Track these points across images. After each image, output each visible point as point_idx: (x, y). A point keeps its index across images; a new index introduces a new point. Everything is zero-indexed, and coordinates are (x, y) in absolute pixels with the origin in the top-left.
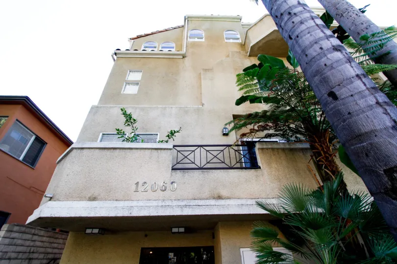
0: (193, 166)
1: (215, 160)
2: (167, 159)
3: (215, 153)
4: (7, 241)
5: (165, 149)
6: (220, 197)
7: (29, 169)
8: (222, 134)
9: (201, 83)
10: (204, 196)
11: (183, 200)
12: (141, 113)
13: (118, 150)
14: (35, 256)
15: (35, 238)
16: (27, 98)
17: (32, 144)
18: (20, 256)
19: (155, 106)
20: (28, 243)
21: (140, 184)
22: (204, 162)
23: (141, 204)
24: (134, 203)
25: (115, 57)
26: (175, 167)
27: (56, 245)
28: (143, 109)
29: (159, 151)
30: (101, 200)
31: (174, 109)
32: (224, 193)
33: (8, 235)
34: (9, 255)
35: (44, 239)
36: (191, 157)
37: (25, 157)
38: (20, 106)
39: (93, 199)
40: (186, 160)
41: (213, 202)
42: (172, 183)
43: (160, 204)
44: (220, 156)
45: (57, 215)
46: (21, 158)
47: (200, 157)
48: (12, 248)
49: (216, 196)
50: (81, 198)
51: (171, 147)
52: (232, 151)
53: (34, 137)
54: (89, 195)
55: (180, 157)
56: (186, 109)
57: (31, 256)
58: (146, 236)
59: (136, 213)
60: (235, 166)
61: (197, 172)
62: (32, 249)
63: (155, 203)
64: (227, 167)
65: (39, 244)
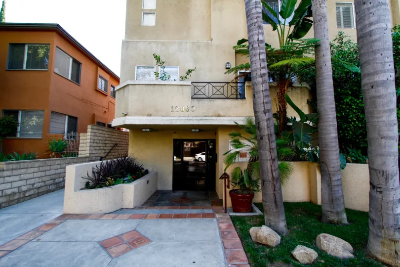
0: (205, 96)
1: (218, 93)
2: (188, 91)
3: (218, 88)
4: (93, 134)
5: (186, 85)
6: (219, 116)
8: (225, 68)
9: (210, 13)
10: (210, 114)
11: (199, 116)
12: (163, 48)
13: (157, 86)
14: (107, 142)
16: (58, 25)
18: (101, 142)
19: (173, 41)
20: (102, 135)
21: (174, 108)
22: (211, 94)
23: (176, 118)
24: (172, 118)
26: (193, 97)
27: (114, 137)
28: (163, 44)
29: (183, 86)
30: (155, 116)
31: (188, 44)
32: (222, 113)
34: (96, 141)
36: (203, 90)
38: (54, 33)
39: (150, 115)
40: (200, 93)
41: (215, 118)
42: (192, 107)
43: (186, 118)
44: (221, 90)
45: (134, 123)
46: (69, 78)
47: (208, 90)
48: (96, 138)
49: (217, 115)
50: (143, 115)
51: (190, 84)
52: (229, 87)
53: (71, 60)
54: (147, 113)
55: (196, 90)
56: (198, 44)
57: (105, 142)
58: (175, 133)
59: (174, 123)
60: (230, 97)
61: (207, 101)
62: (105, 138)
63: (184, 118)
64: (225, 97)
65: (107, 136)
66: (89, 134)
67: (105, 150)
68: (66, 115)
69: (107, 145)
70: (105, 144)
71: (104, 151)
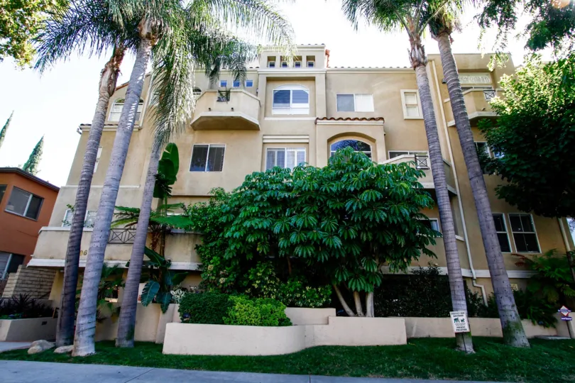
4: (23, 274)
6: (111, 259)
7: (32, 222)
14: (44, 283)
15: (42, 273)
17: (31, 201)
18: (34, 283)
20: (37, 276)
25: (81, 131)
30: (56, 258)
32: (114, 257)
33: (23, 271)
34: (26, 282)
35: (49, 273)
37: (28, 212)
38: (14, 175)
39: (52, 258)
46: (24, 215)
48: (27, 278)
50: (46, 258)
52: (128, 233)
53: (31, 197)
54: (50, 256)
56: (127, 190)
57: (41, 283)
60: (127, 242)
62: (41, 279)
65: (46, 276)
66: (18, 274)
67: (39, 292)
68: (9, 253)
69: (45, 287)
70: (41, 285)
71: (37, 294)
